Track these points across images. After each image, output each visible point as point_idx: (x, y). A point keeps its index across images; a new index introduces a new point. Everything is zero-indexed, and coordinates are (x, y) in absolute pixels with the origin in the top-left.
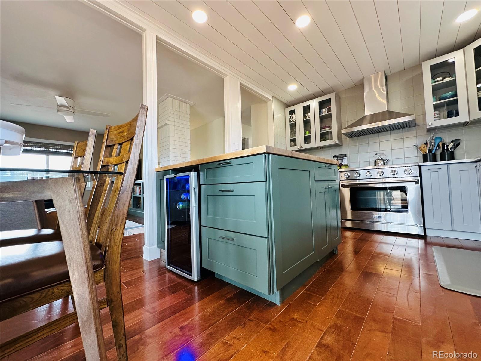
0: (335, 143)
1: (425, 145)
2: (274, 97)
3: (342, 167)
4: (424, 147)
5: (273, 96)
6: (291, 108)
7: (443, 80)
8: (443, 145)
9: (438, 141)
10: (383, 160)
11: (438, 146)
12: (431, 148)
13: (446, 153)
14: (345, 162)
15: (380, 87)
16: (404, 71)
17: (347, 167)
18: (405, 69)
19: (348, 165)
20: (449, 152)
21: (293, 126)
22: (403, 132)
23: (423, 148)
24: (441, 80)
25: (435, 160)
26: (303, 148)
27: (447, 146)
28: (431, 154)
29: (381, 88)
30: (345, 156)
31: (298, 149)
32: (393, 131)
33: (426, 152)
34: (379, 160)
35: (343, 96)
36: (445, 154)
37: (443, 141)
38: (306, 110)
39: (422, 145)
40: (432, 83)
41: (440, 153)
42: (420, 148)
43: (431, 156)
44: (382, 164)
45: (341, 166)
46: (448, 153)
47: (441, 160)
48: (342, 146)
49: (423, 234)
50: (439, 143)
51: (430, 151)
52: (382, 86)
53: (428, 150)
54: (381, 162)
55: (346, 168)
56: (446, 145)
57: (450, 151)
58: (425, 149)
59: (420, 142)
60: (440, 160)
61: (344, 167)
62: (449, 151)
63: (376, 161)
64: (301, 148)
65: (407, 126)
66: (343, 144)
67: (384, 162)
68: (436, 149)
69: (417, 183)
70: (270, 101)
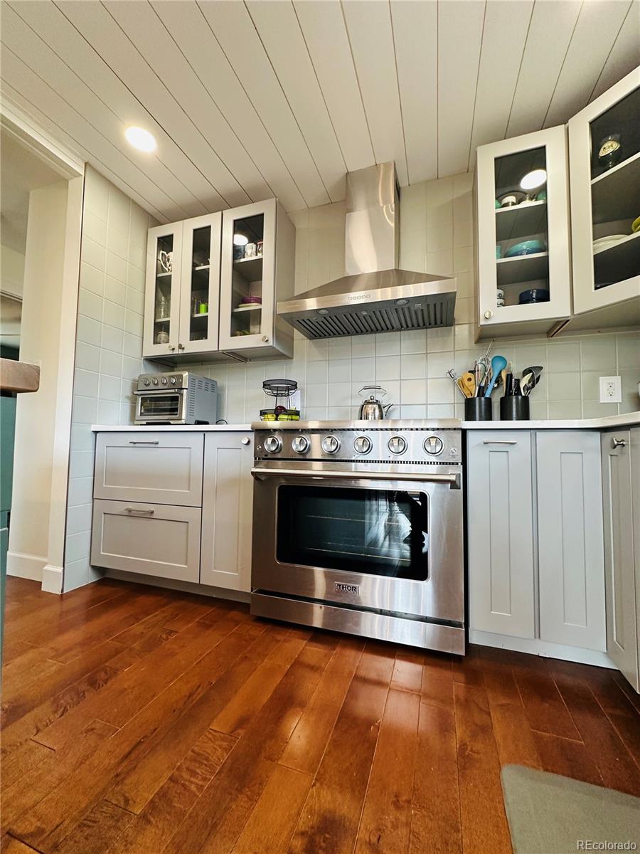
0: (266, 344)
1: (471, 375)
2: (90, 166)
3: (281, 416)
4: (470, 380)
5: (86, 164)
6: (164, 231)
7: (519, 202)
8: (510, 376)
9: (499, 365)
10: (380, 406)
11: (498, 380)
12: (483, 384)
13: (514, 400)
14: (294, 402)
15: (382, 205)
16: (436, 181)
17: (294, 417)
18: (439, 177)
19: (297, 413)
20: (520, 397)
21: (163, 285)
22: (427, 338)
23: (467, 383)
24: (513, 204)
25: (489, 417)
26: (185, 352)
27: (518, 381)
28: (483, 399)
29: (385, 207)
30: (294, 386)
31: (171, 352)
32: (406, 332)
33: (473, 393)
34: (370, 406)
35: (302, 225)
36: (512, 401)
37: (509, 368)
38: (201, 241)
39: (464, 373)
40: (496, 208)
41: (501, 399)
42: (462, 383)
43: (483, 403)
44: (377, 416)
45: (280, 413)
46: (517, 399)
47: (502, 419)
48: (292, 358)
49: (463, 653)
50: (500, 373)
51: (482, 391)
52: (386, 201)
53: (477, 388)
54: (374, 410)
55: (292, 420)
56: (516, 380)
57: (523, 394)
58: (471, 385)
59: (461, 365)
60: (499, 418)
61: (286, 417)
62: (521, 394)
63: (363, 406)
64: (181, 351)
65: (436, 324)
66: (294, 355)
67: (381, 411)
68: (494, 389)
69: (454, 485)
70: (75, 176)
